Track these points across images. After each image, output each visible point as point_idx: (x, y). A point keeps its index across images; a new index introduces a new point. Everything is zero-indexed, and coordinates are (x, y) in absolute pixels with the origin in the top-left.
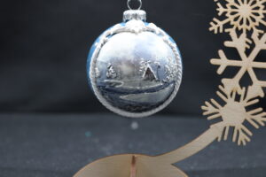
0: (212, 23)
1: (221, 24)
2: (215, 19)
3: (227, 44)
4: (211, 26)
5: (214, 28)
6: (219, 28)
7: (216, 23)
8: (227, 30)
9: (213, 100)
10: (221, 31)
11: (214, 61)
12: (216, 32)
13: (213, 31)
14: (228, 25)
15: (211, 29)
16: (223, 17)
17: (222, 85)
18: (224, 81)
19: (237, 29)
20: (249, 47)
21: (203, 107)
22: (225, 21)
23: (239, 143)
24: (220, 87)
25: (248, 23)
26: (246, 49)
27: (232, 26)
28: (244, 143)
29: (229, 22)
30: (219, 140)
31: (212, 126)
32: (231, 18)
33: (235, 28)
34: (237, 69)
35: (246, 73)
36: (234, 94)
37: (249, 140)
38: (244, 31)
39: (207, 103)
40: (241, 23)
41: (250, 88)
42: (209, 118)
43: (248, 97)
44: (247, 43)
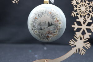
0: (72, 13)
1: (75, 13)
2: (73, 12)
3: (77, 20)
4: (72, 14)
5: (73, 15)
6: (75, 15)
7: (74, 13)
8: (77, 16)
9: (73, 40)
10: (75, 16)
11: (73, 26)
12: (74, 16)
13: (73, 16)
14: (78, 14)
15: (72, 15)
16: (76, 11)
17: (76, 34)
18: (76, 33)
19: (81, 15)
20: (84, 21)
21: (70, 42)
22: (77, 12)
23: (82, 54)
24: (75, 35)
25: (84, 13)
26: (84, 22)
27: (79, 14)
28: (83, 54)
29: (78, 13)
30: (75, 53)
31: (73, 49)
32: (79, 11)
33: (80, 15)
34: (81, 29)
35: (84, 30)
36: (80, 37)
37: (85, 53)
38: (83, 16)
39: (71, 41)
40: (82, 13)
41: (85, 35)
42: (72, 46)
43: (85, 38)
44: (84, 20)
